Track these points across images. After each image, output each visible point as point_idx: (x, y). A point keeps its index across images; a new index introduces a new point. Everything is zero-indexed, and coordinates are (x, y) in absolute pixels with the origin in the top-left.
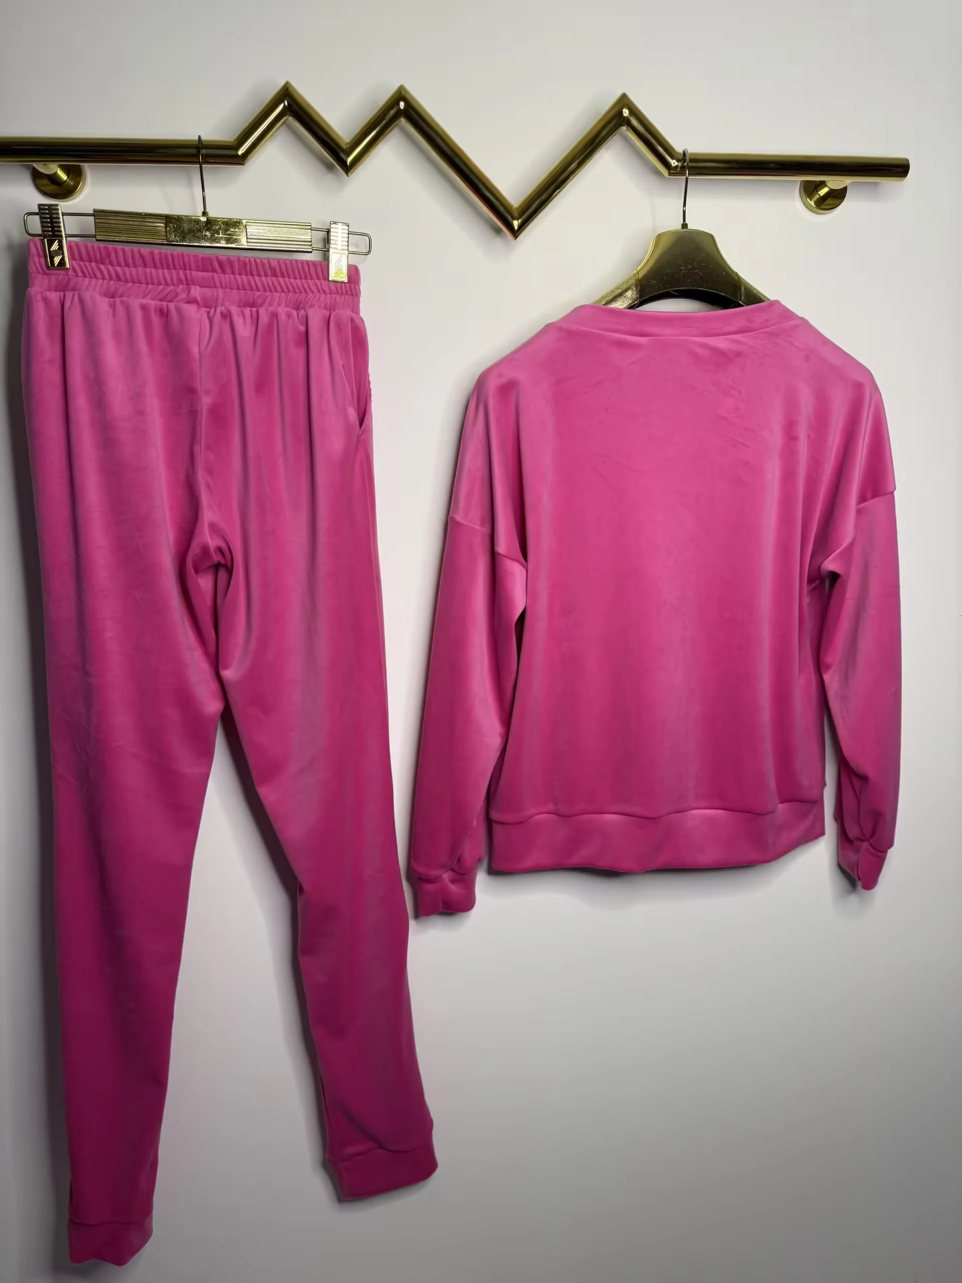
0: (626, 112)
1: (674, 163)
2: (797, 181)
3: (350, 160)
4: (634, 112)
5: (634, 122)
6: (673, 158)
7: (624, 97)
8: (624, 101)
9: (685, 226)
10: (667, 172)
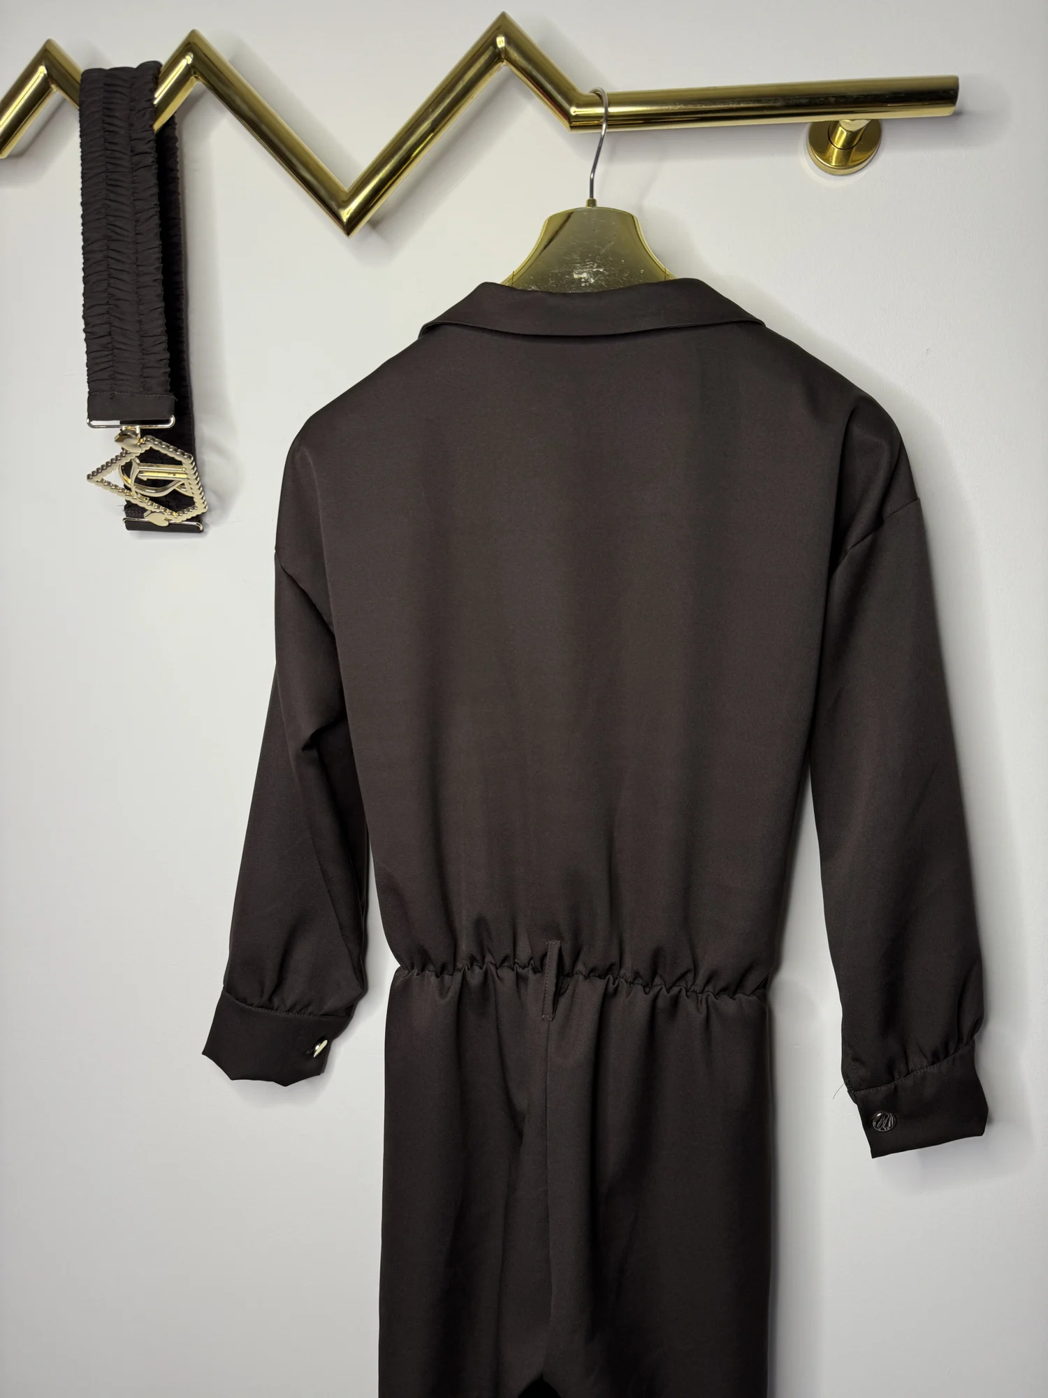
0: (501, 42)
1: (574, 111)
4: (516, 39)
5: (515, 55)
7: (503, 17)
8: (503, 25)
9: (592, 202)
10: (568, 125)
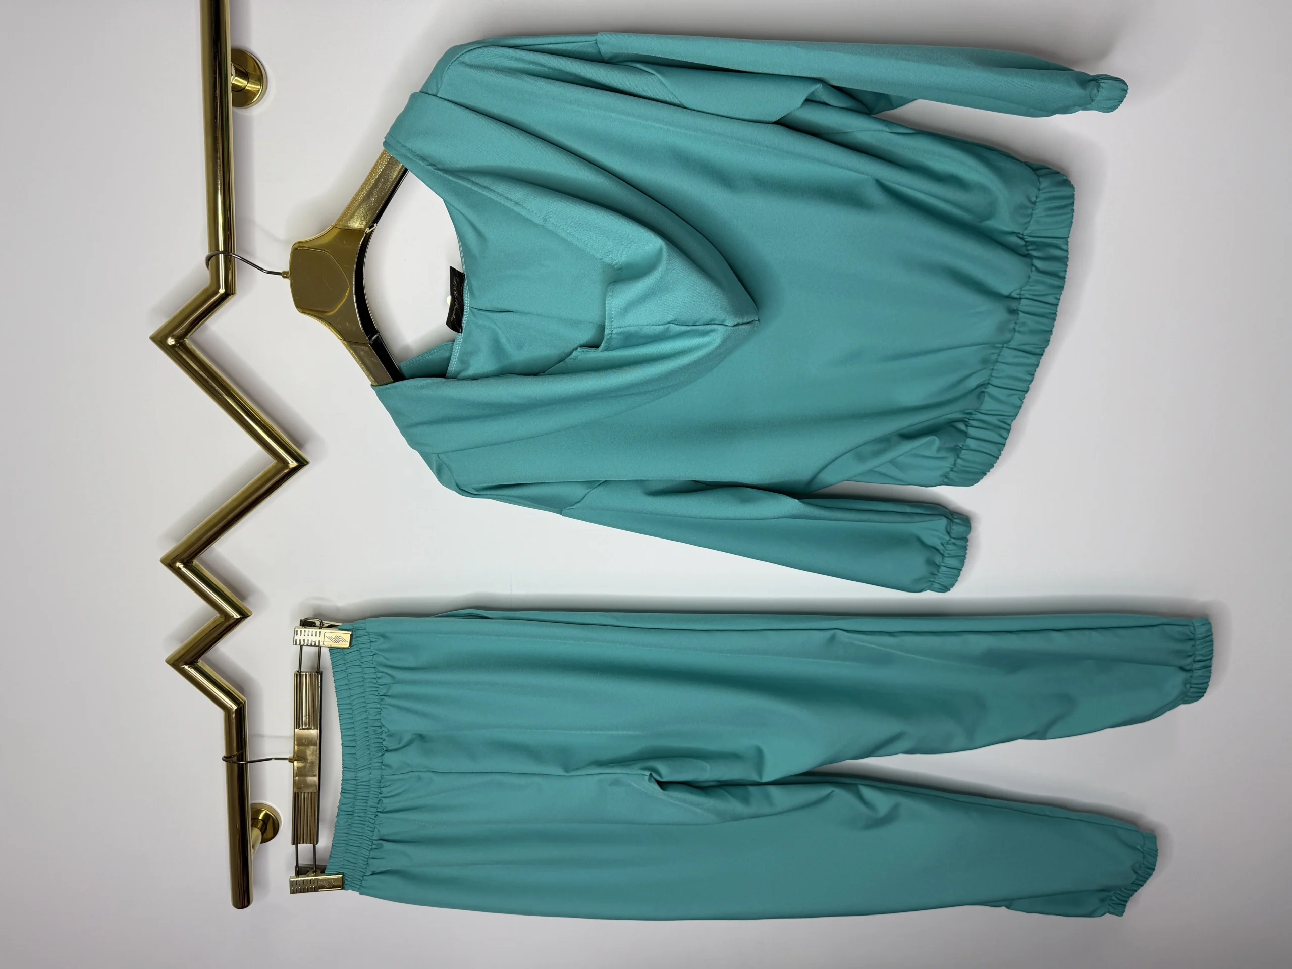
0: (171, 341)
1: (221, 291)
2: (233, 112)
3: (236, 616)
4: (168, 331)
5: (180, 332)
6: (217, 292)
7: (153, 338)
8: (159, 339)
10: (232, 296)
